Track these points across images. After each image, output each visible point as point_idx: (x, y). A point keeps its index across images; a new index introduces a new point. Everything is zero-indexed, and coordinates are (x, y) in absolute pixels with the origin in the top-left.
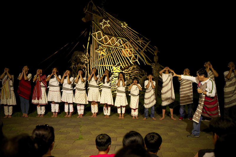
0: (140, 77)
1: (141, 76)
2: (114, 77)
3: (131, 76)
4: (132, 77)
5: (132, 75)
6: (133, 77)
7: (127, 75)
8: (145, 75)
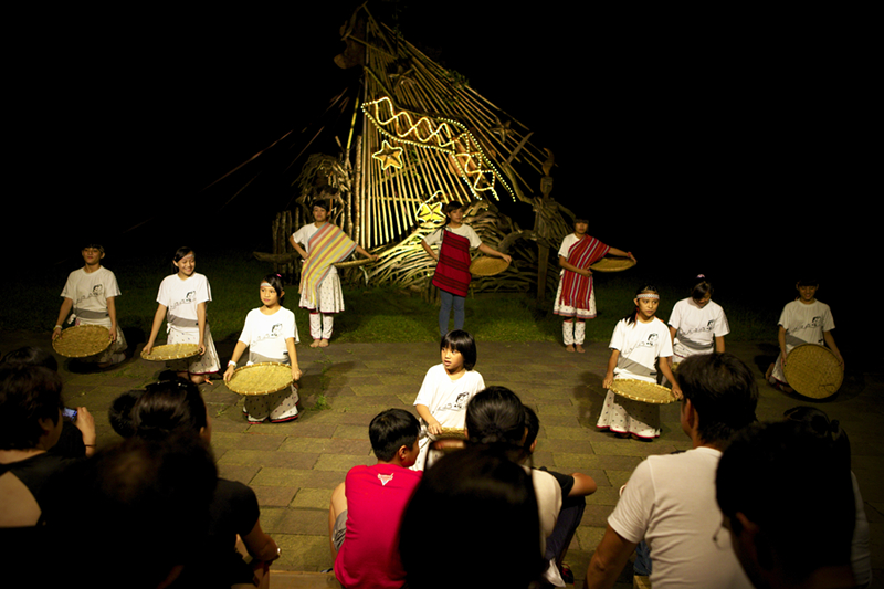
8: (513, 233)
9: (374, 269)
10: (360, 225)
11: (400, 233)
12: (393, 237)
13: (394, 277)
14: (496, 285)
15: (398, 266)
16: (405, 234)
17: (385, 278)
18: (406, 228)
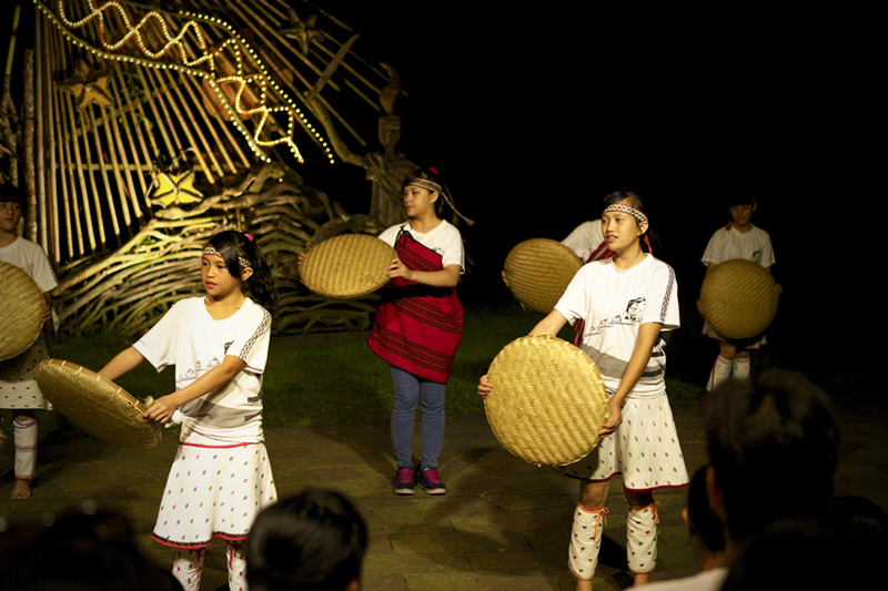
0: (305, 228)
1: (311, 224)
2: (162, 230)
3: (258, 226)
4: (262, 231)
5: (260, 220)
6: (269, 228)
7: (235, 221)
8: (333, 221)
9: (70, 302)
10: (39, 221)
11: (117, 231)
12: (103, 239)
13: (110, 315)
14: (308, 321)
15: (116, 294)
16: (128, 234)
17: (92, 318)
18: (128, 221)
